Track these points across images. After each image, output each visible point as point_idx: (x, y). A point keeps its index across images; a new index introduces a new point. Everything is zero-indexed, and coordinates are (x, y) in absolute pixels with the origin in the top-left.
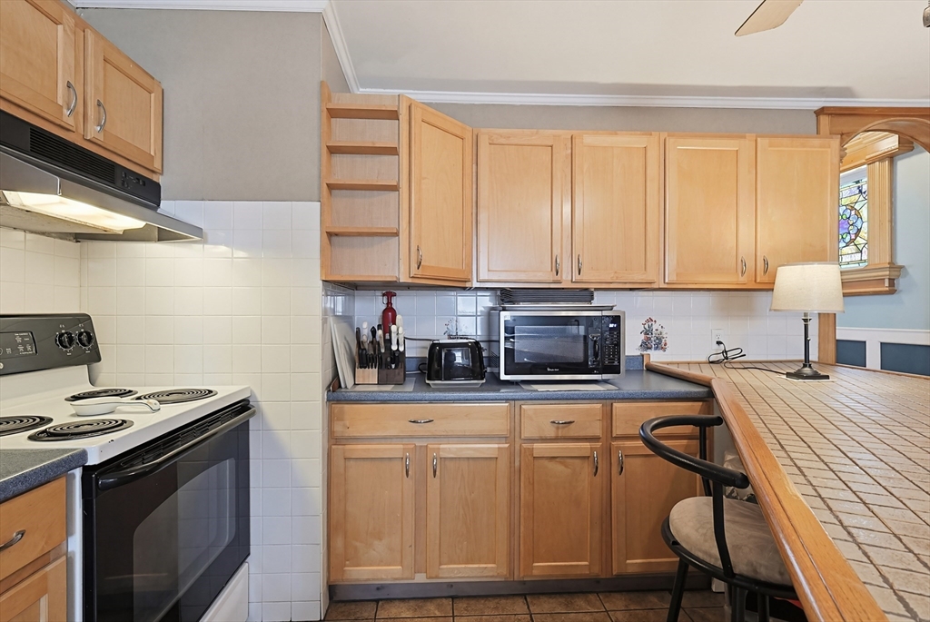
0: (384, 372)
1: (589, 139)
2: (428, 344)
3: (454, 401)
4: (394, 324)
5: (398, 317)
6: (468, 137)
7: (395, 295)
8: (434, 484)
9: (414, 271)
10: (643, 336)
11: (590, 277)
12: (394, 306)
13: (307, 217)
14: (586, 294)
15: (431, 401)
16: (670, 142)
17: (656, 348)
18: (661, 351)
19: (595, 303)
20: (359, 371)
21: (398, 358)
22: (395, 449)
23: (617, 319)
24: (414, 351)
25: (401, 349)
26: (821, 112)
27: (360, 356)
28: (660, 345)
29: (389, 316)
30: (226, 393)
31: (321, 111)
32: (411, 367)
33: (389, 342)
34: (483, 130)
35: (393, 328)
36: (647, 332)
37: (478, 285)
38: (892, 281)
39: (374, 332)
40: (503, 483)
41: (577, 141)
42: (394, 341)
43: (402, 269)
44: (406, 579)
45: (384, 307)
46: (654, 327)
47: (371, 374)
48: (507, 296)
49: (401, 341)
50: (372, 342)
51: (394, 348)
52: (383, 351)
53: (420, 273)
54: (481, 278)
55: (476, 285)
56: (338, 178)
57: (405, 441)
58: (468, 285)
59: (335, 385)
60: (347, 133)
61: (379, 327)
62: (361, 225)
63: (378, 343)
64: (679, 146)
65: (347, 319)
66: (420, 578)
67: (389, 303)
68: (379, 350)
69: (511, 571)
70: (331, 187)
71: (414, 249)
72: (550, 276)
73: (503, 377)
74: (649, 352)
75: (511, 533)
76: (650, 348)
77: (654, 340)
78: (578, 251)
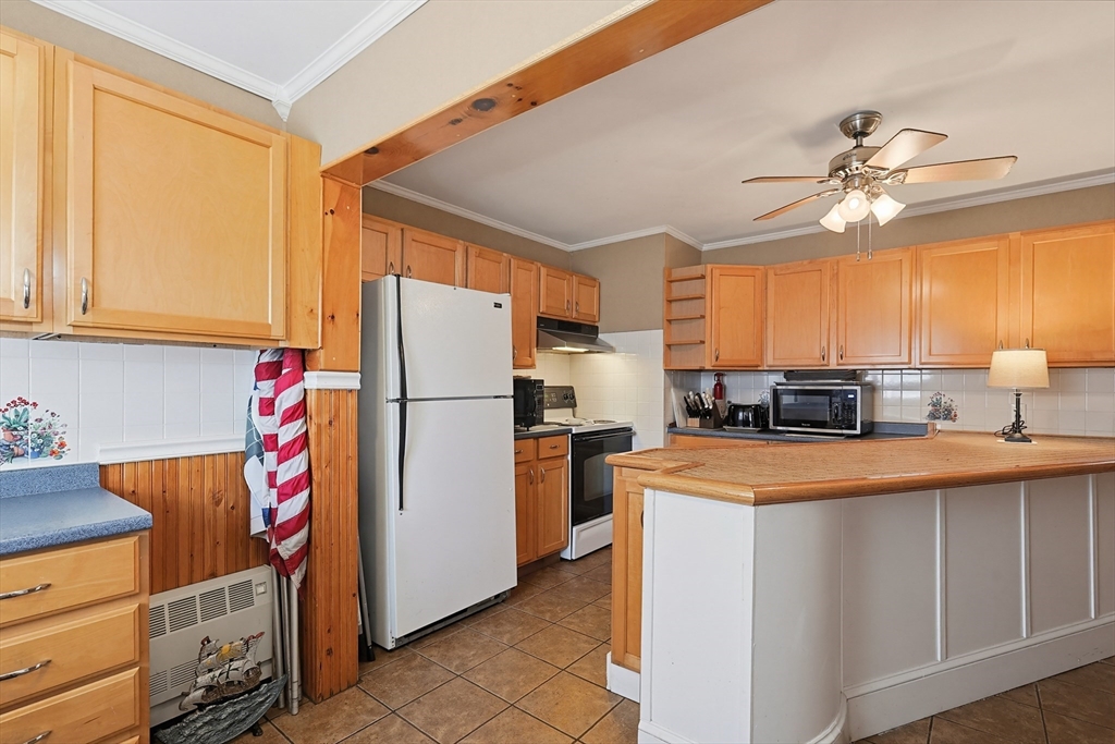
0: (703, 421)
6: (759, 274)
7: (723, 375)
9: (714, 362)
10: (930, 408)
11: (851, 360)
12: (723, 382)
13: (657, 337)
16: (924, 251)
17: (945, 419)
18: (950, 422)
20: (689, 419)
23: (854, 392)
25: (710, 407)
27: (689, 412)
28: (950, 415)
29: (717, 389)
30: (620, 420)
31: (665, 281)
34: (773, 266)
36: (936, 404)
37: (767, 369)
41: (841, 263)
43: (707, 362)
45: (715, 383)
47: (695, 422)
48: (794, 376)
49: (710, 403)
51: (706, 406)
53: (718, 363)
54: (770, 364)
55: (765, 368)
56: (674, 316)
58: (759, 368)
59: (672, 426)
60: (678, 290)
62: (684, 339)
67: (719, 380)
70: (669, 321)
71: (713, 349)
72: (819, 362)
73: (772, 427)
74: (936, 421)
76: (939, 418)
77: (942, 412)
78: (842, 343)
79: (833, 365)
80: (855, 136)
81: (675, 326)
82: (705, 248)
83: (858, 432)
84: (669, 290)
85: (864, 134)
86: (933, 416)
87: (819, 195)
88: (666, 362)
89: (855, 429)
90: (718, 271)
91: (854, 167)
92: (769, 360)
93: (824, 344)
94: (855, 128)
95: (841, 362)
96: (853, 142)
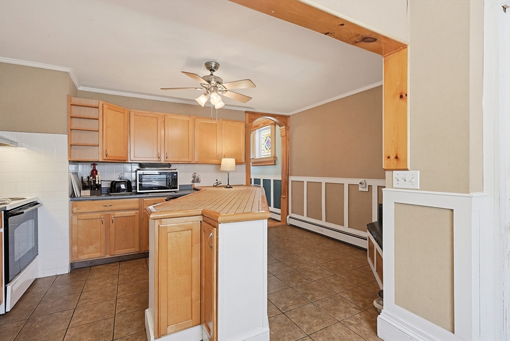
0: (93, 191)
1: (170, 116)
2: (110, 182)
3: (120, 199)
4: (97, 175)
5: (98, 173)
6: (126, 113)
7: (97, 165)
8: (112, 225)
9: (105, 158)
10: (193, 178)
11: (170, 160)
12: (96, 169)
13: (63, 139)
14: (169, 165)
15: (111, 199)
16: (196, 119)
18: (200, 183)
19: (171, 168)
20: (82, 191)
21: (99, 186)
22: (98, 215)
23: (177, 173)
24: (105, 185)
25: (100, 183)
26: (246, 112)
27: (83, 186)
28: (198, 181)
29: (94, 173)
30: (29, 198)
31: (68, 105)
32: (104, 191)
33: (95, 181)
34: (132, 110)
35: (97, 176)
36: (194, 177)
37: (130, 162)
38: (275, 161)
39: (88, 178)
40: (137, 224)
41: (166, 117)
42: (97, 180)
43: (100, 157)
44: (102, 257)
45: (92, 169)
46: (196, 175)
47: (87, 193)
48: (142, 166)
49: (100, 181)
50: (88, 181)
51: (97, 183)
52: (92, 184)
53: (107, 158)
54: (131, 159)
55: (129, 162)
56: (74, 127)
57: (101, 213)
58: (126, 162)
59: (73, 195)
60: (76, 111)
61: (91, 176)
63: (91, 182)
64: (199, 121)
65: (76, 174)
66: (108, 256)
67: (94, 167)
68: (91, 184)
69: (140, 250)
70: (72, 130)
71: (105, 150)
72: (157, 159)
73: (138, 191)
74: (194, 183)
75: (140, 238)
77: (196, 180)
78: (166, 151)
79: (163, 161)
80: (211, 70)
81: (74, 133)
82: (80, 88)
83: (178, 189)
84: (70, 111)
85: (214, 71)
86: (193, 182)
87: (196, 88)
88: (70, 155)
89: (177, 188)
90: (107, 106)
91: (212, 83)
92: (132, 157)
93: (159, 151)
94: (211, 67)
95: (166, 160)
96: (209, 73)
